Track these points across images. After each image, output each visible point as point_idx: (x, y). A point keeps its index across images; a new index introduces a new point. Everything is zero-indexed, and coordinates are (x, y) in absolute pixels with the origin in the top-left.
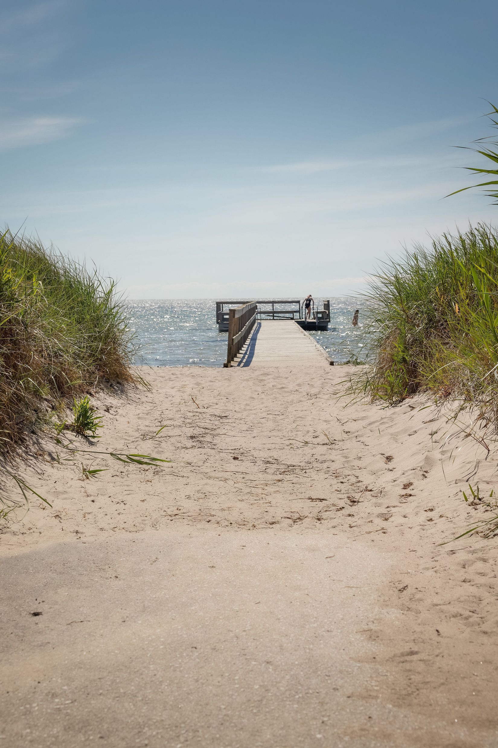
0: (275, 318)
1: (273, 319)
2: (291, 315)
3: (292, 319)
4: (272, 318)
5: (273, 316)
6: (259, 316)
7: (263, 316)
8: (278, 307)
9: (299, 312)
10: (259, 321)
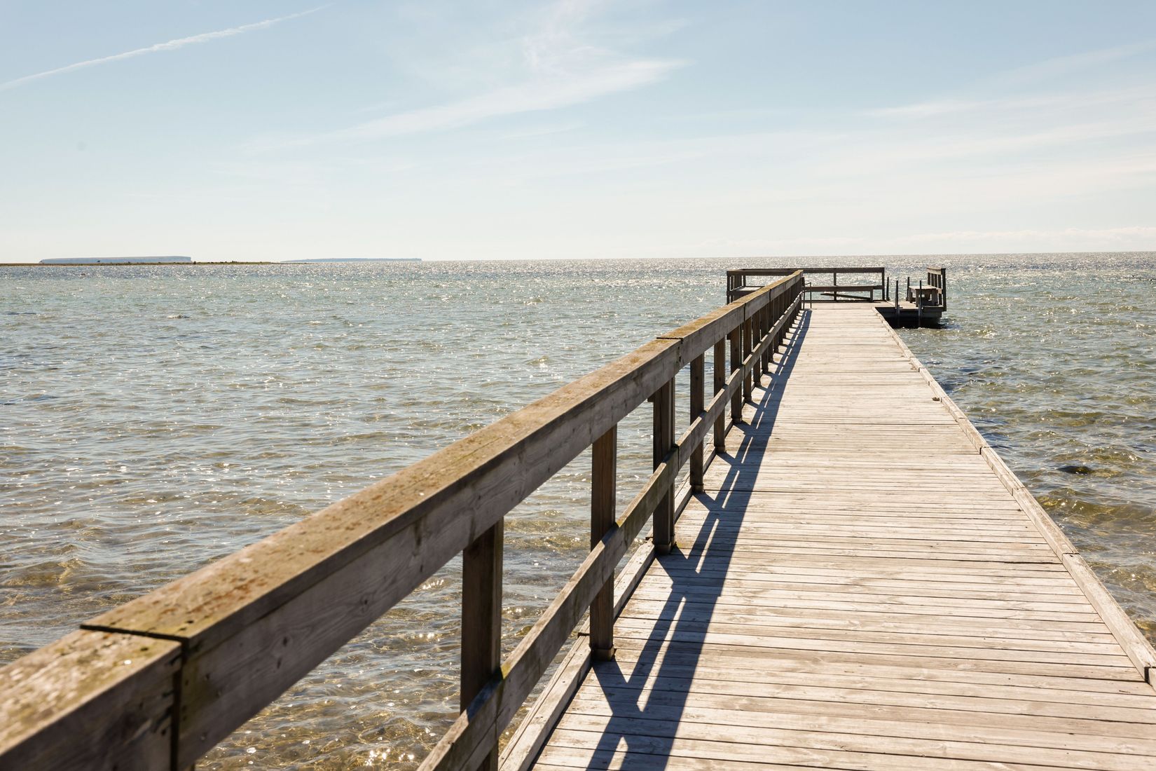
0: (838, 298)
1: (835, 301)
2: (867, 294)
3: (870, 300)
4: (833, 298)
5: (835, 295)
6: (807, 296)
7: (817, 296)
8: (843, 280)
9: (881, 287)
10: (807, 306)
